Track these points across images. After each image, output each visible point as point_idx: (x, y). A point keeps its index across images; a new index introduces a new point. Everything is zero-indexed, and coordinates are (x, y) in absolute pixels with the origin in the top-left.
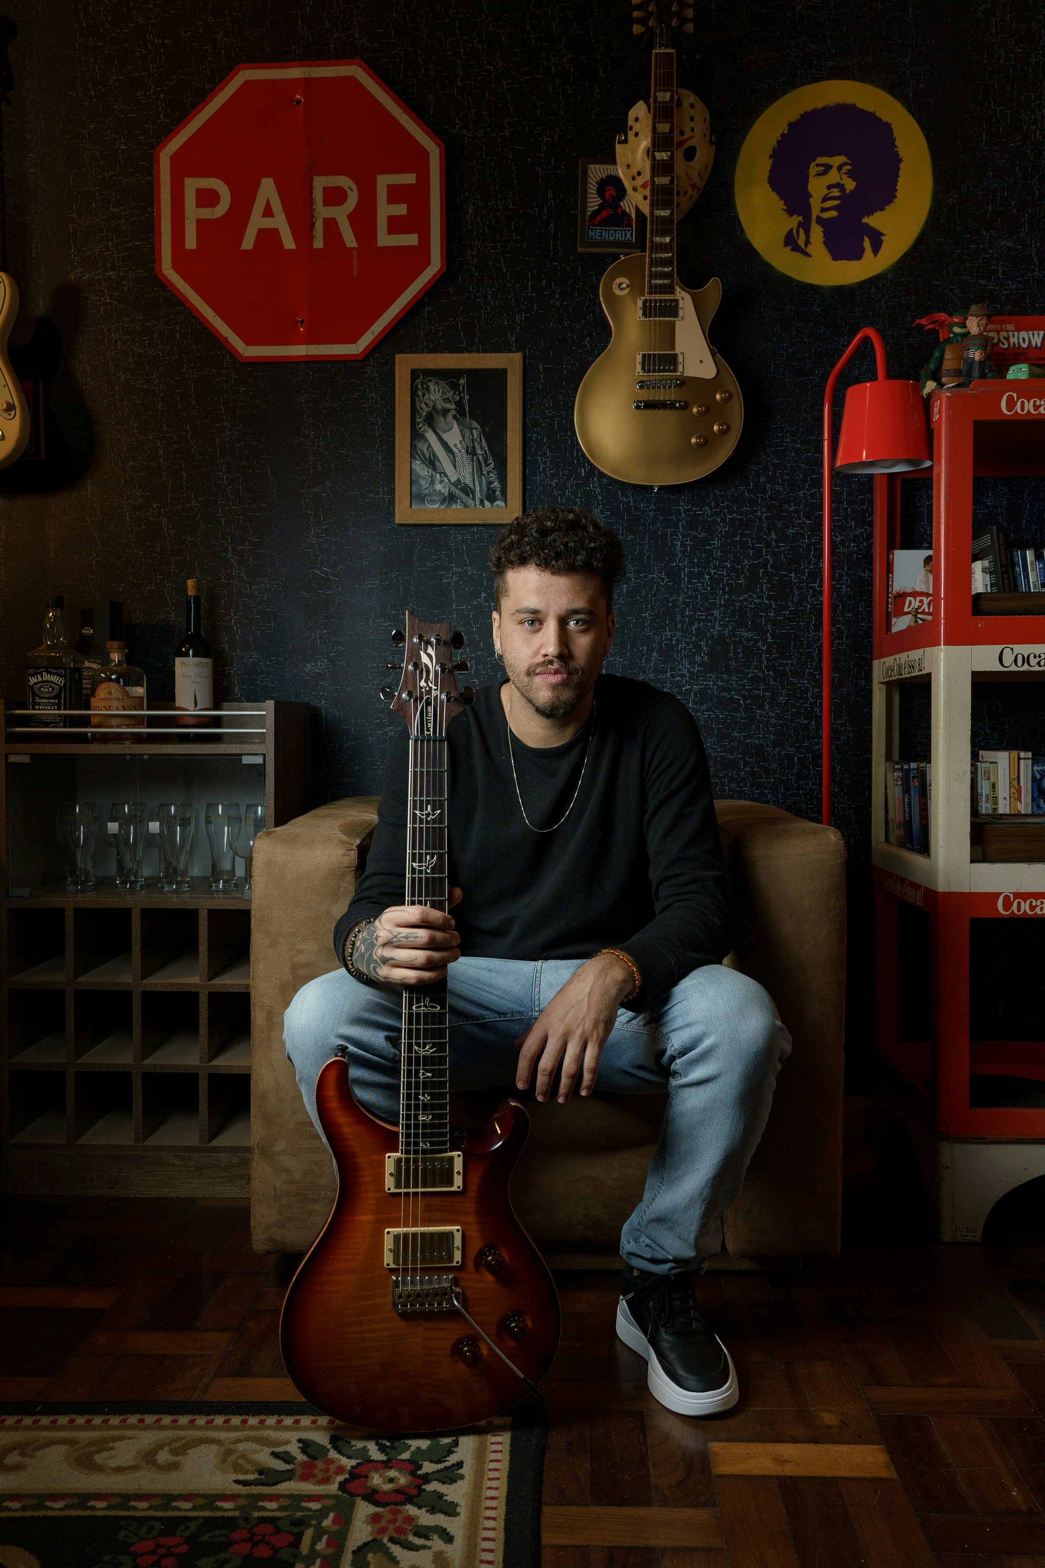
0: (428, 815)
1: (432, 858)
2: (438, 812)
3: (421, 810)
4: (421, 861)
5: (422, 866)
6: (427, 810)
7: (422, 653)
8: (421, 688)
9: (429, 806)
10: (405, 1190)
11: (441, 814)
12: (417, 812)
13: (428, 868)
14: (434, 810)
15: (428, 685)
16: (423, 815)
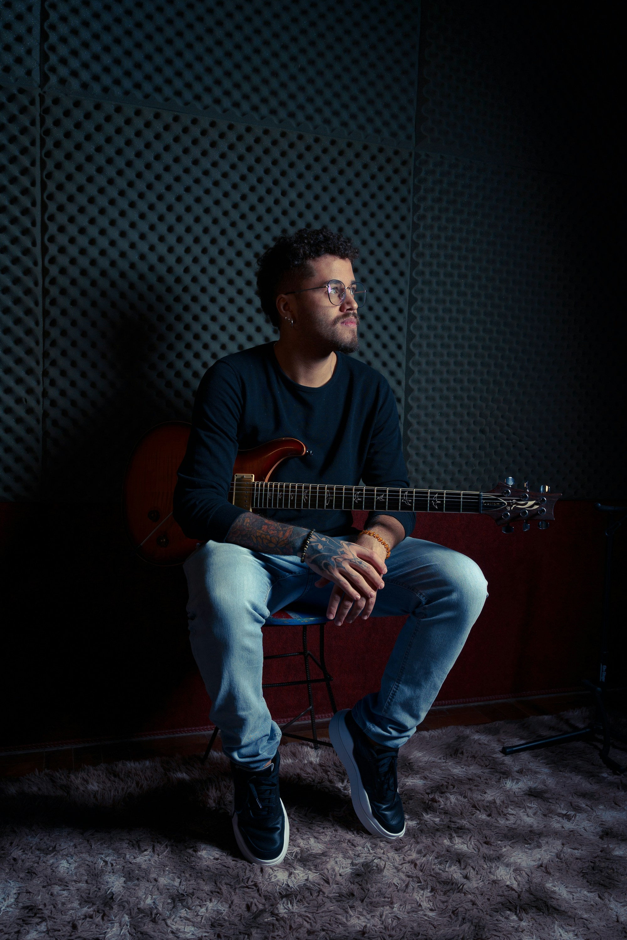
0: (435, 501)
1: (410, 503)
2: (437, 507)
3: (438, 497)
4: (408, 496)
5: (405, 497)
6: (438, 500)
7: (534, 502)
8: (512, 500)
9: (440, 502)
10: (235, 484)
11: (435, 509)
12: (437, 495)
13: (404, 500)
14: (438, 504)
15: (514, 504)
16: (435, 498)
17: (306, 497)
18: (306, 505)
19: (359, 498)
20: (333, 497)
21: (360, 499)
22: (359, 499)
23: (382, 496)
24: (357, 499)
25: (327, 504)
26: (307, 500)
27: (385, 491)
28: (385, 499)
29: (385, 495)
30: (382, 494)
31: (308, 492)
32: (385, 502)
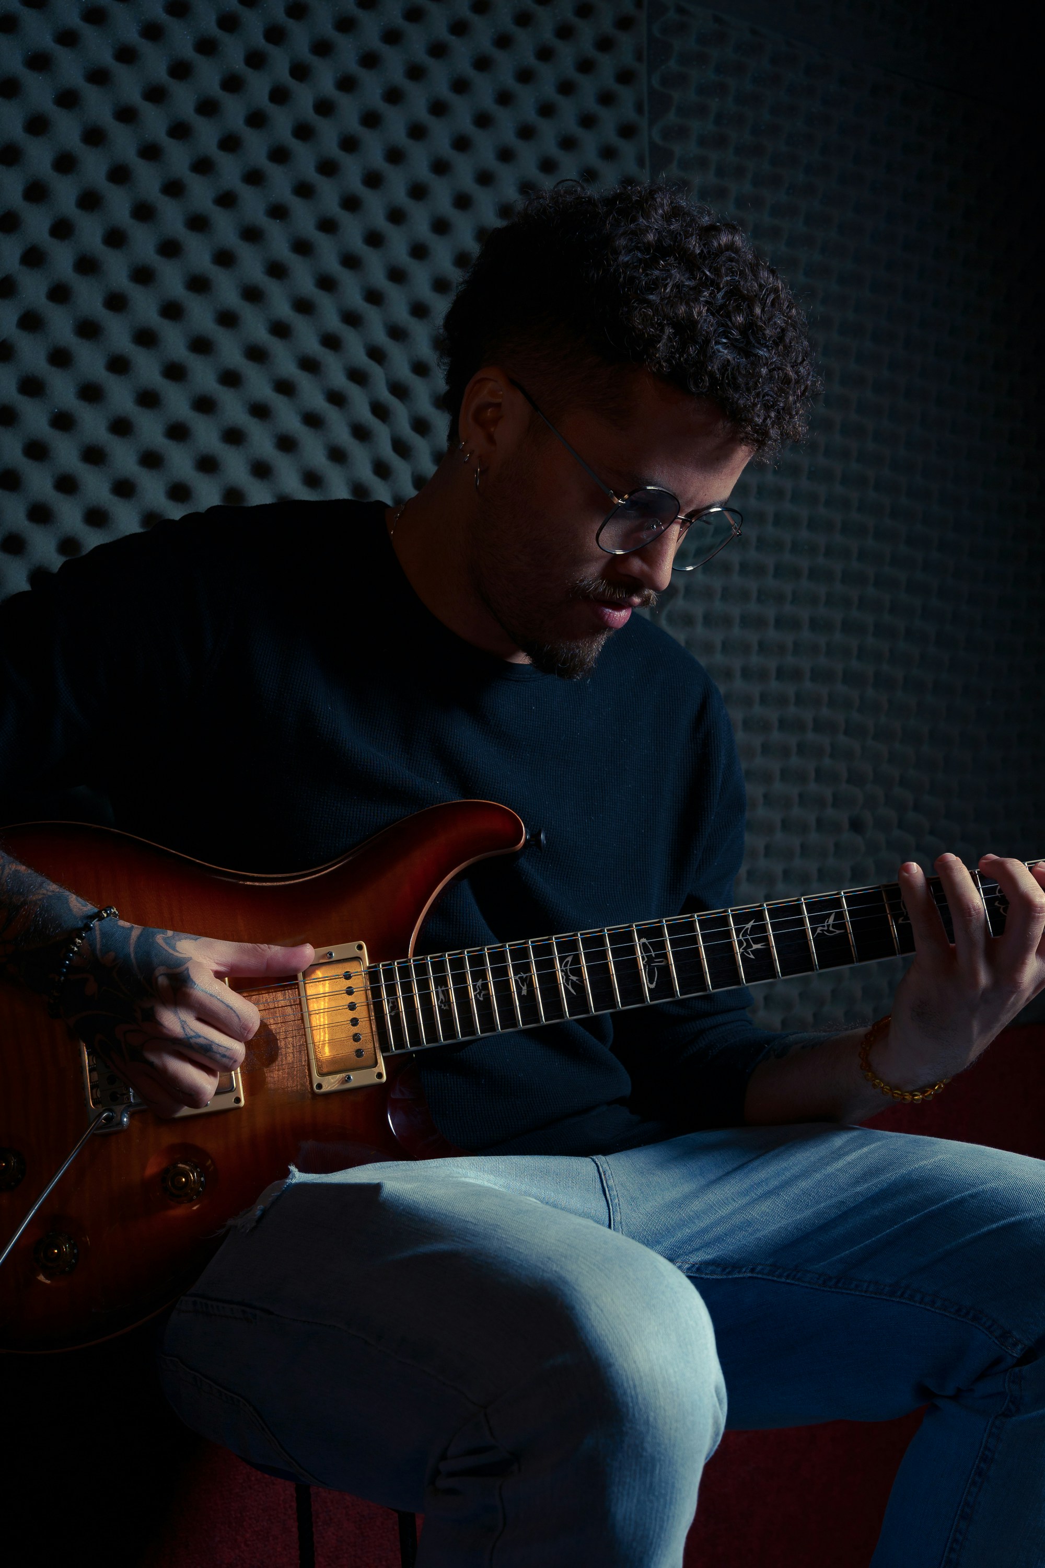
17: (574, 978)
18: (579, 1002)
19: (756, 941)
20: (665, 956)
21: (759, 946)
22: (755, 947)
23: (831, 920)
24: (749, 946)
25: (652, 986)
26: (580, 987)
27: (837, 903)
28: (843, 926)
29: (840, 916)
30: (829, 915)
31: (577, 960)
32: (845, 935)
